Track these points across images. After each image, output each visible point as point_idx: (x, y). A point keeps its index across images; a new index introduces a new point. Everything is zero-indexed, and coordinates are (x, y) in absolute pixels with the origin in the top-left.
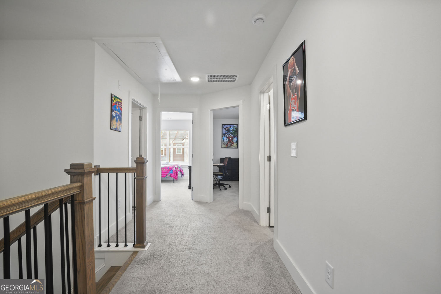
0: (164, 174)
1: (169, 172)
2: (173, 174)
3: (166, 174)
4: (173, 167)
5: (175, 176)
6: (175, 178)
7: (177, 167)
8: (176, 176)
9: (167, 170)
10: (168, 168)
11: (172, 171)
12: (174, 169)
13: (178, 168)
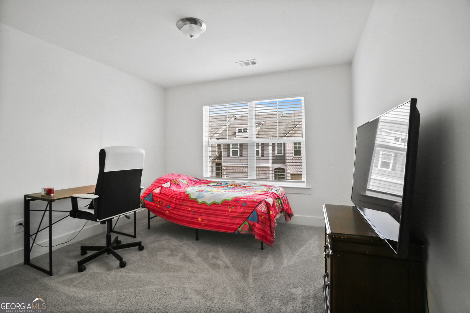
0: (232, 221)
1: (247, 219)
2: (257, 225)
3: (237, 222)
4: (260, 202)
5: (265, 232)
6: (266, 239)
7: (270, 201)
8: (269, 232)
9: (241, 210)
10: (244, 205)
11: (255, 213)
12: (262, 208)
13: (276, 204)
